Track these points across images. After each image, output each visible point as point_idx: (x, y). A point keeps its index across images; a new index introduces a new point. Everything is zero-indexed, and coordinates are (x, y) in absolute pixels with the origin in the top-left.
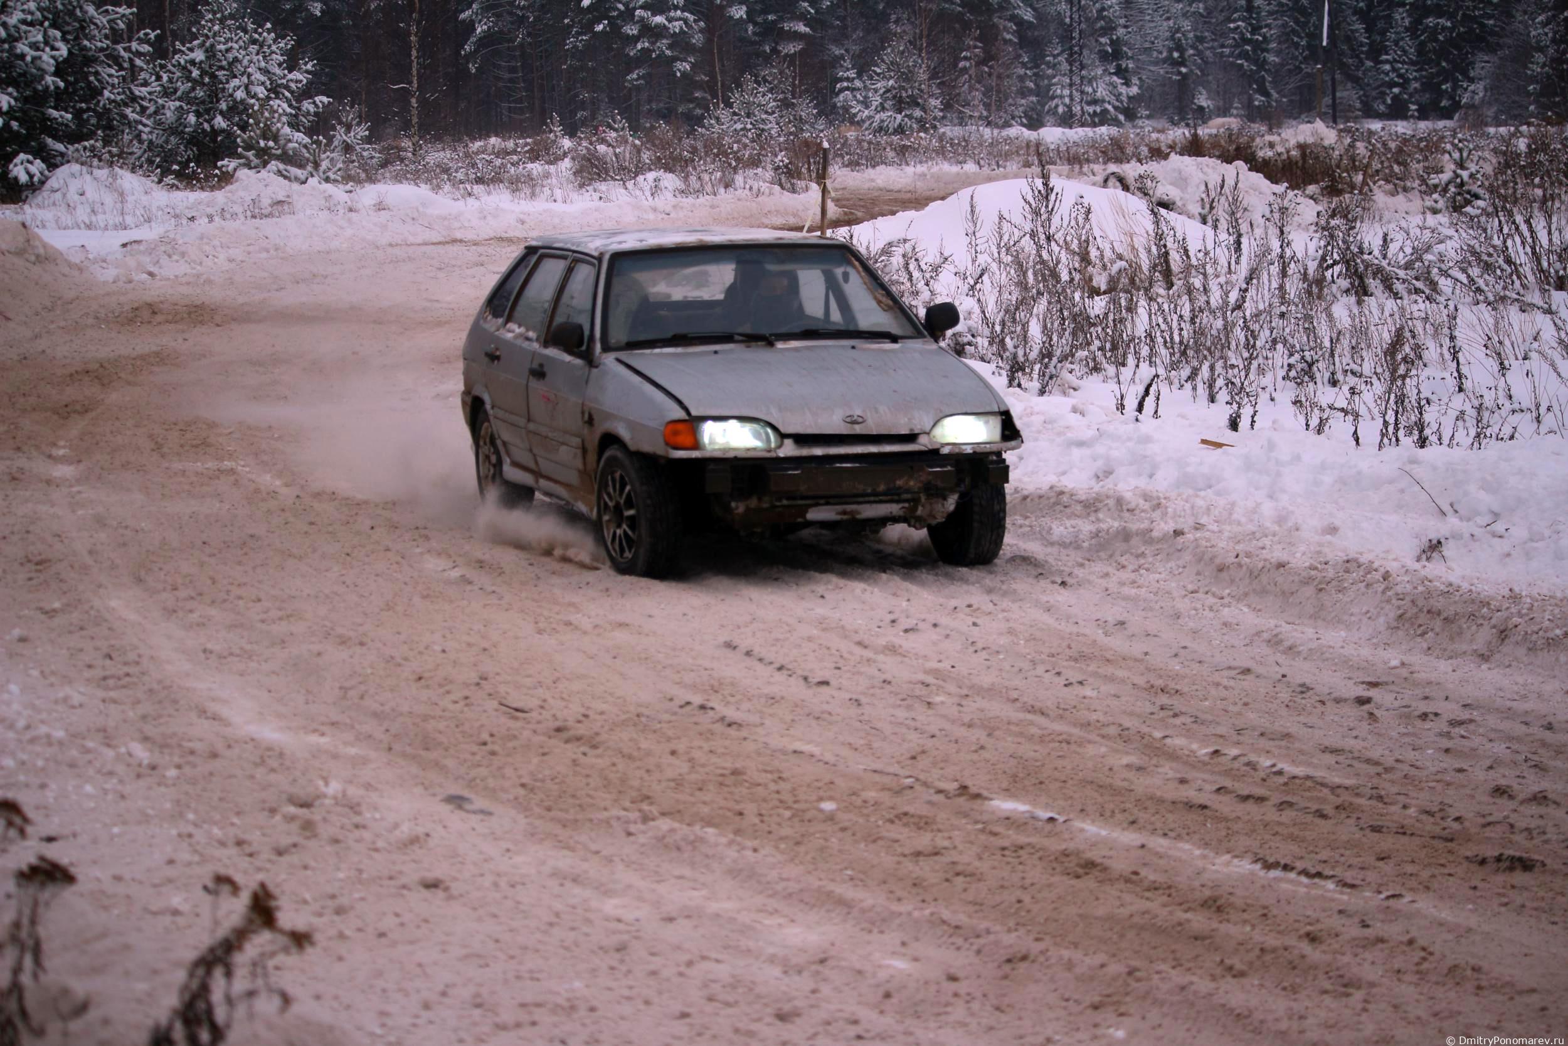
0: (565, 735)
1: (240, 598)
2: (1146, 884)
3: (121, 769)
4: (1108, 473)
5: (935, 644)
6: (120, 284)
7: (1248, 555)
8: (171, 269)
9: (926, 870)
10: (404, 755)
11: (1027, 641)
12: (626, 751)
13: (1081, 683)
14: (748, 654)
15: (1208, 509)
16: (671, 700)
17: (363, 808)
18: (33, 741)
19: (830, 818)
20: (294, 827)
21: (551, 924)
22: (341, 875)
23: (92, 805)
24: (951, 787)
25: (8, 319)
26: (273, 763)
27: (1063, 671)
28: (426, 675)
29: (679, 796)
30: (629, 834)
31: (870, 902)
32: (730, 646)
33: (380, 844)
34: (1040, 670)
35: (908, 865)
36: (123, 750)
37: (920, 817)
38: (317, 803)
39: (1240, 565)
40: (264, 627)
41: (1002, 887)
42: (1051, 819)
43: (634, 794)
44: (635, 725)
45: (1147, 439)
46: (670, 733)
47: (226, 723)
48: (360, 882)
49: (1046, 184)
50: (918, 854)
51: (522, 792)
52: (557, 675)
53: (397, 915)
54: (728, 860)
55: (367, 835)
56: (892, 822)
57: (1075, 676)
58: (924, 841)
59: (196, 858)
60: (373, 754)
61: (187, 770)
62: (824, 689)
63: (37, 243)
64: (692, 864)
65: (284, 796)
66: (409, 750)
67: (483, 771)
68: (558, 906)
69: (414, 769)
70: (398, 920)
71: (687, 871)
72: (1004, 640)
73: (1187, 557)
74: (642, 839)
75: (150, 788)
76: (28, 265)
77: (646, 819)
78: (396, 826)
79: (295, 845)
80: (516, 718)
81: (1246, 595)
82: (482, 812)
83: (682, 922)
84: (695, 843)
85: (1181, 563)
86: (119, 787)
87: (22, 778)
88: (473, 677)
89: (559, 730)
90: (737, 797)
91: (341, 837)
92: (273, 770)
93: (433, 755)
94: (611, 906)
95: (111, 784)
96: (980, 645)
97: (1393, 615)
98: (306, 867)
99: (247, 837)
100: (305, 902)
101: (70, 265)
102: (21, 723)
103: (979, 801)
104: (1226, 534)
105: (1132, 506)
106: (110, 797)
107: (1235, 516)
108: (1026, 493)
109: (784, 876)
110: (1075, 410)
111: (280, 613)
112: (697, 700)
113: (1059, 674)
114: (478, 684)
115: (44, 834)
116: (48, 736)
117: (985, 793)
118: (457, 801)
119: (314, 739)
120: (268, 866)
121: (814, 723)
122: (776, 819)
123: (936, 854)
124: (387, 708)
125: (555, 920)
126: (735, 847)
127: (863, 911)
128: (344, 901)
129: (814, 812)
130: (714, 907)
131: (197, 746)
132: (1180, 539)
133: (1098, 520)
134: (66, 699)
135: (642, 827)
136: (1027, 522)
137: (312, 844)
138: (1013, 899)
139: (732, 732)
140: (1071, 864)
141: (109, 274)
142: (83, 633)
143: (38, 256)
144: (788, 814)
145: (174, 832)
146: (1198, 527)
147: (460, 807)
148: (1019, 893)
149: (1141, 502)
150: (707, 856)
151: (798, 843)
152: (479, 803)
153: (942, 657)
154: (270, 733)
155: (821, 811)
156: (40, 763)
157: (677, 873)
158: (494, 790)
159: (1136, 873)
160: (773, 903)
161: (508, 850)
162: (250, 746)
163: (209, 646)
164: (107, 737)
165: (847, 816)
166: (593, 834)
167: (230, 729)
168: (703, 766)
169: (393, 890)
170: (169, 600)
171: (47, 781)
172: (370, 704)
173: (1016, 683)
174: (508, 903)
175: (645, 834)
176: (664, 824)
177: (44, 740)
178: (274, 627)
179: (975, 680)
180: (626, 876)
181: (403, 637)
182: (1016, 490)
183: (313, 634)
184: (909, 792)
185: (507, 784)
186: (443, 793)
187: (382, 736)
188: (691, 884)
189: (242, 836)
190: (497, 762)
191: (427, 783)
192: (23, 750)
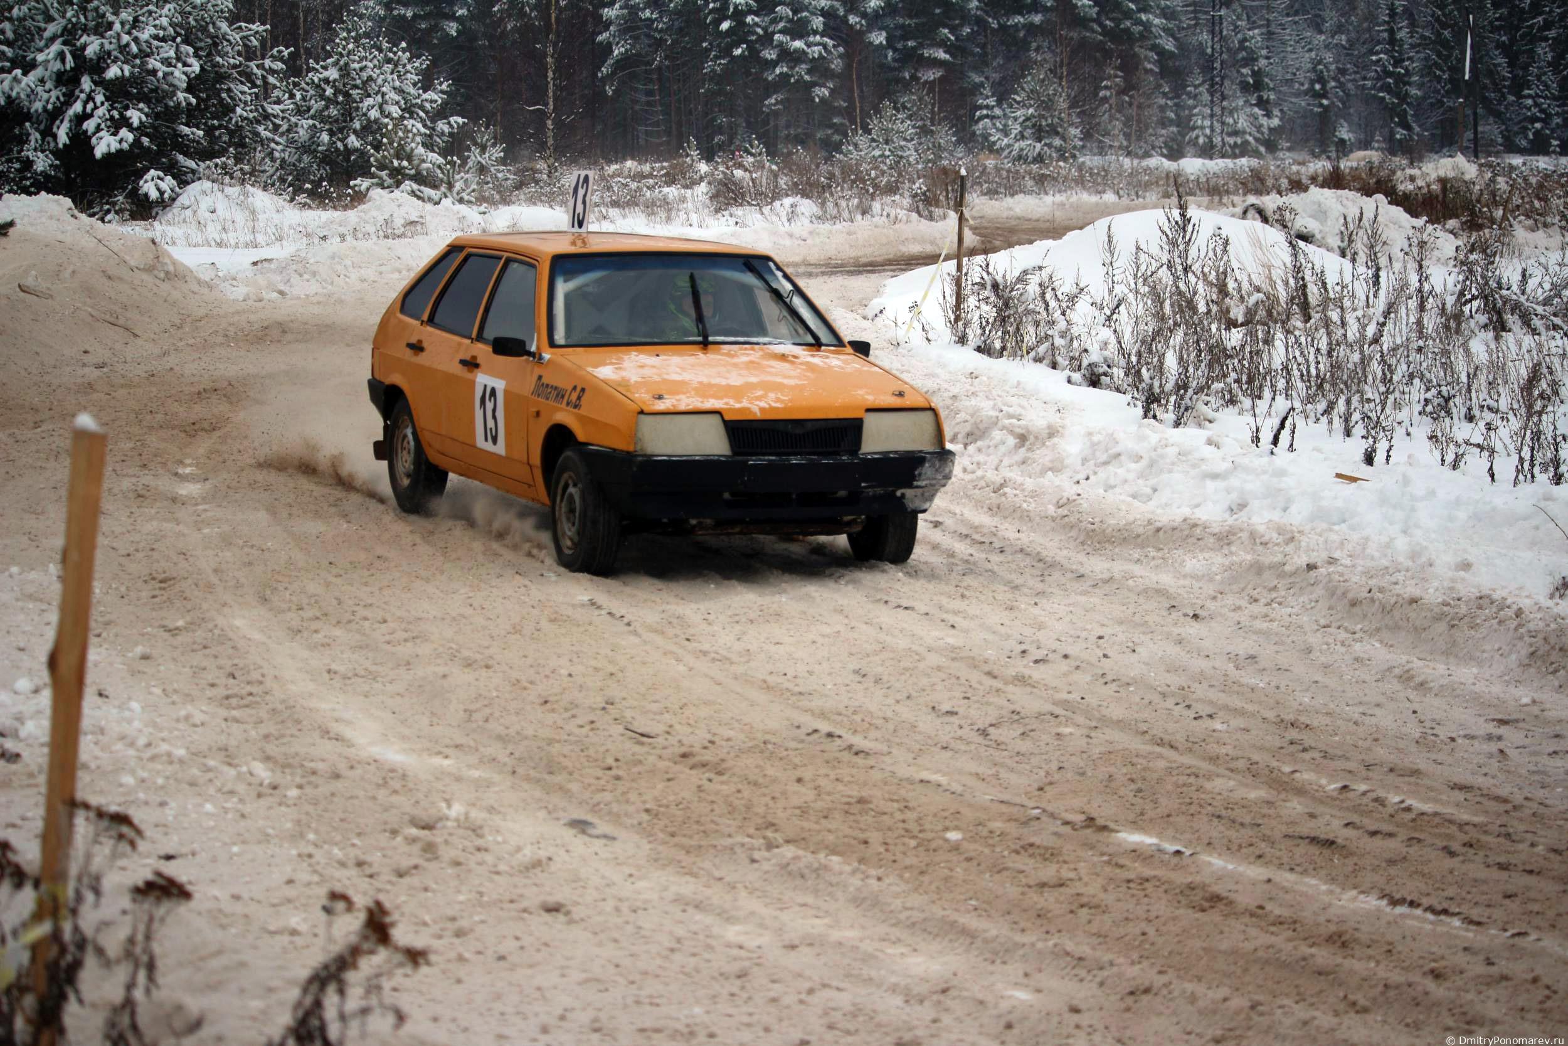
0: (691, 761)
1: (366, 619)
2: (1271, 918)
3: (241, 788)
4: (1242, 506)
5: (1065, 675)
6: (250, 302)
7: (1381, 590)
8: (301, 288)
9: (1049, 900)
10: (528, 779)
11: (1157, 673)
12: (752, 777)
13: (1210, 716)
14: (877, 682)
15: (1342, 544)
16: (798, 727)
17: (486, 830)
18: (153, 758)
19: (956, 848)
20: (416, 848)
21: (672, 950)
22: (461, 898)
23: (212, 823)
24: (1079, 818)
25: (135, 335)
26: (396, 785)
27: (1194, 704)
28: (551, 699)
29: (806, 824)
30: (753, 861)
31: (993, 932)
32: (860, 674)
33: (502, 867)
34: (1170, 703)
35: (1033, 896)
36: (244, 769)
37: (1047, 849)
38: (439, 825)
39: (1373, 600)
40: (388, 647)
41: (1127, 919)
42: (1178, 852)
43: (760, 821)
44: (762, 752)
45: (1281, 473)
46: (797, 760)
47: (350, 745)
48: (481, 905)
49: (1183, 215)
50: (1043, 885)
51: (645, 817)
52: (684, 700)
53: (517, 938)
54: (852, 889)
55: (489, 858)
56: (1017, 852)
57: (1205, 709)
58: (1049, 872)
59: (316, 878)
60: (496, 778)
61: (308, 790)
62: (951, 719)
63: (167, 260)
64: (816, 892)
65: (406, 818)
66: (532, 773)
67: (607, 796)
68: (680, 931)
69: (538, 794)
70: (518, 944)
71: (810, 899)
72: (1134, 673)
73: (1319, 591)
74: (766, 866)
75: (270, 808)
76: (158, 282)
77: (770, 846)
78: (519, 849)
79: (416, 867)
80: (642, 744)
81: (1378, 630)
82: (605, 836)
83: (804, 950)
84: (819, 871)
85: (1314, 596)
86: (240, 806)
87: (141, 796)
88: (599, 701)
89: (684, 756)
90: (862, 826)
91: (462, 860)
92: (395, 792)
93: (558, 779)
94: (732, 933)
95: (232, 803)
96: (1109, 678)
97: (1525, 652)
98: (426, 889)
99: (368, 858)
100: (425, 924)
101: (199, 282)
102: (142, 741)
103: (1106, 834)
104: (1360, 568)
105: (1266, 539)
106: (230, 816)
107: (1368, 551)
108: (1159, 525)
109: (908, 905)
110: (1210, 442)
111: (405, 635)
112: (825, 728)
113: (1189, 707)
114: (604, 709)
115: (162, 853)
116: (169, 754)
117: (1112, 825)
118: (580, 826)
119: (438, 761)
120: (389, 887)
121: (941, 752)
122: (901, 848)
123: (1061, 885)
124: (512, 731)
125: (676, 946)
126: (859, 876)
127: (986, 941)
128: (464, 923)
129: (941, 842)
130: (836, 935)
131: (320, 766)
132: (1313, 573)
133: (1231, 553)
134: (187, 718)
135: (767, 854)
136: (1160, 554)
137: (433, 866)
138: (1138, 931)
139: (859, 760)
140: (1197, 897)
141: (239, 292)
142: (207, 651)
143: (167, 273)
144: (913, 843)
145: (294, 852)
146: (1332, 561)
147: (584, 832)
148: (1143, 926)
149: (1275, 535)
150: (831, 885)
151: (922, 873)
152: (603, 827)
153: (1071, 688)
154: (394, 755)
155: (947, 840)
156: (160, 781)
157: (800, 900)
158: (618, 816)
159: (1261, 907)
160: (895, 932)
161: (631, 875)
162: (372, 768)
163: (334, 667)
164: (228, 756)
165: (972, 846)
166: (717, 861)
167: (353, 750)
168: (829, 794)
169: (514, 914)
170: (294, 620)
171: (167, 799)
172: (495, 727)
173: (1145, 715)
174: (630, 928)
175: (769, 862)
176: (789, 851)
177: (165, 758)
178: (399, 648)
179: (1105, 712)
180: (748, 903)
181: (529, 661)
182: (1150, 522)
183: (439, 656)
184: (1036, 823)
185: (631, 809)
186: (566, 817)
187: (507, 760)
188: (814, 912)
189: (362, 857)
190: (621, 787)
191: (550, 807)
192: (143, 768)
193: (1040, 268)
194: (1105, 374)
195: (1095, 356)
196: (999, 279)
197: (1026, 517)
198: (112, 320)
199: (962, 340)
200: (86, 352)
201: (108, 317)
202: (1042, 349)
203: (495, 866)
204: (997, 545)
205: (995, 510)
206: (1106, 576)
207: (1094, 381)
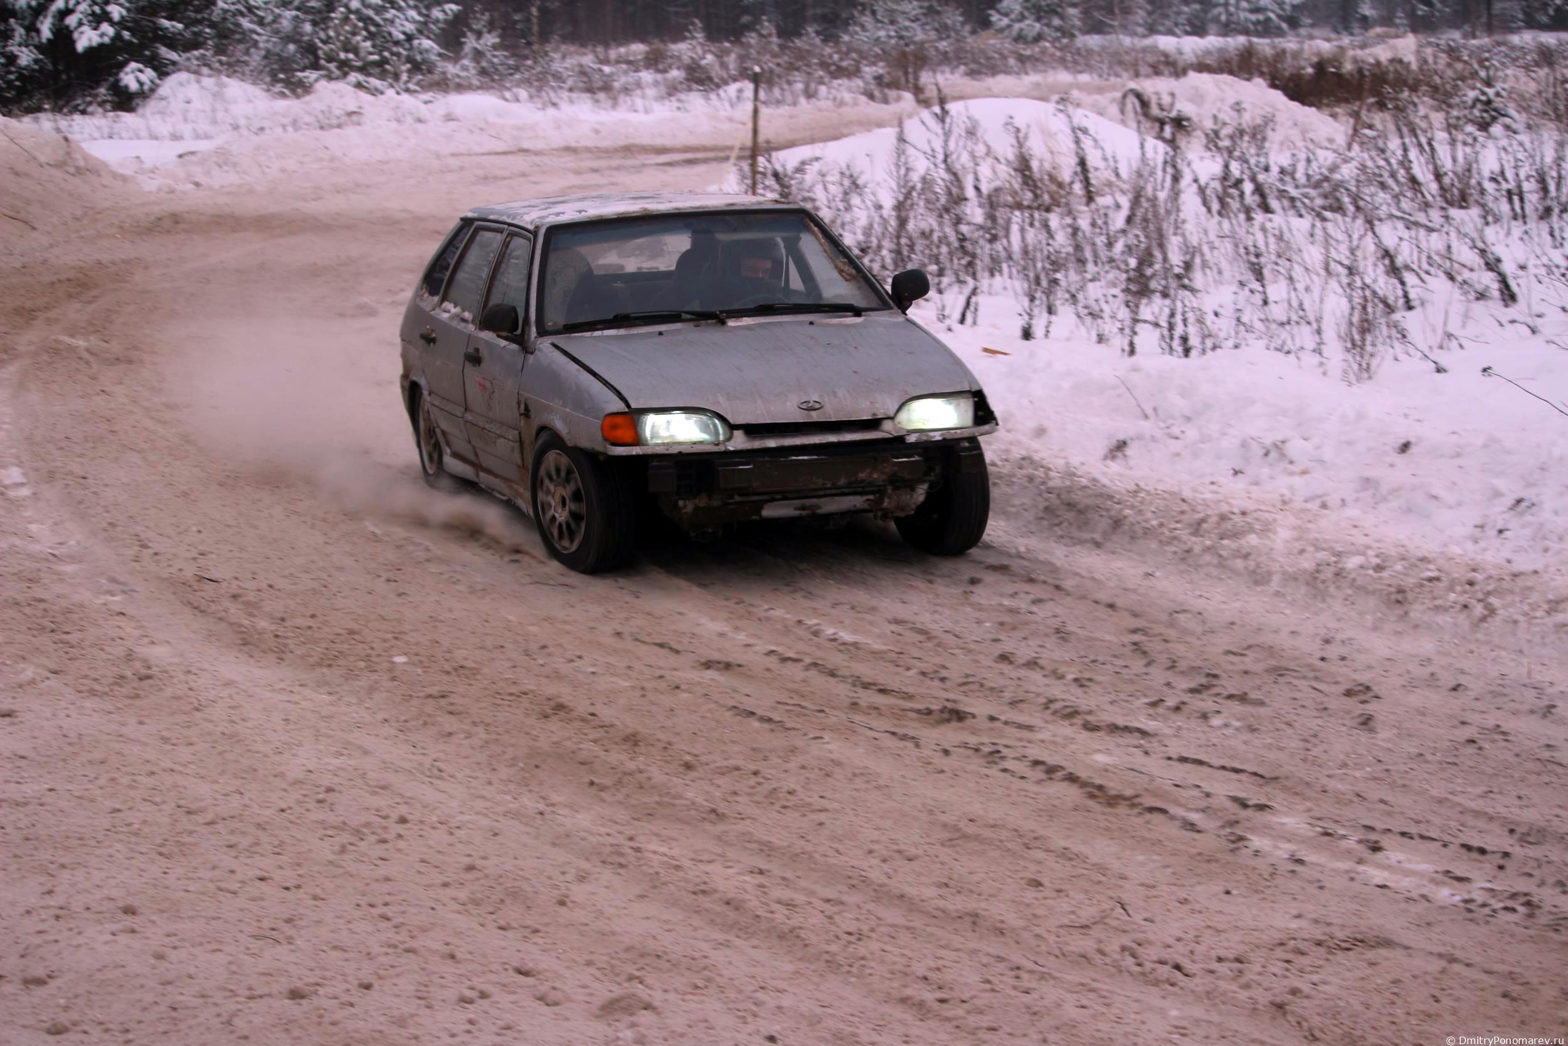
6: (160, 194)
25: (34, 228)
63: (78, 156)
76: (68, 177)
101: (115, 175)
143: (78, 168)
198: (12, 214)
201: (8, 212)
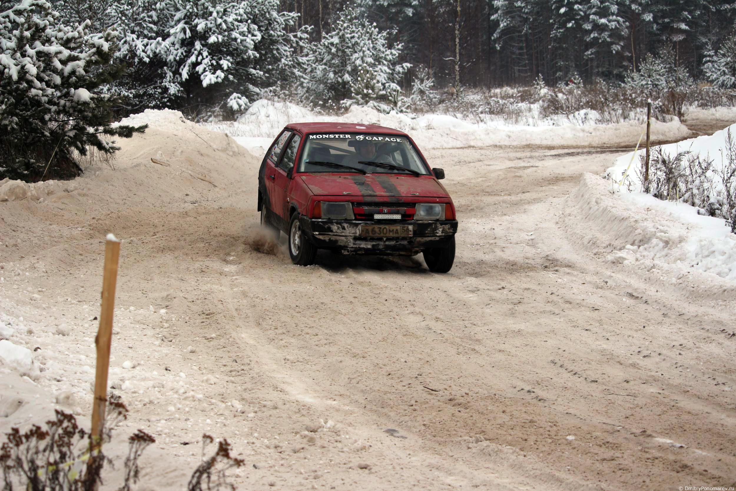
0: (453, 403)
1: (308, 334)
2: (709, 476)
3: (227, 413)
5: (657, 363)
9: (605, 467)
10: (371, 410)
11: (704, 363)
12: (480, 410)
13: (724, 384)
14: (561, 366)
16: (515, 387)
17: (341, 433)
18: (185, 399)
19: (569, 443)
20: (305, 440)
21: (414, 485)
22: (321, 462)
23: (209, 428)
24: (638, 431)
25: (215, 186)
26: (304, 412)
27: (717, 378)
28: (392, 373)
29: (500, 432)
30: (469, 448)
31: (571, 480)
32: (554, 362)
33: (345, 449)
34: (707, 376)
35: (598, 465)
36: (229, 404)
37: (615, 444)
38: (319, 430)
40: (317, 348)
41: (639, 475)
42: (681, 447)
43: (478, 430)
44: (492, 399)
46: (508, 403)
47: (287, 393)
48: (330, 466)
50: (604, 459)
51: (423, 428)
52: (461, 374)
53: (343, 480)
54: (511, 460)
55: (339, 445)
56: (601, 446)
57: (720, 380)
58: (609, 454)
59: (253, 453)
60: (356, 410)
61: (259, 414)
62: (594, 384)
63: (234, 145)
64: (495, 462)
65: (304, 427)
66: (374, 408)
67: (407, 418)
68: (421, 477)
69: (375, 417)
70: (343, 482)
71: (491, 465)
72: (693, 362)
74: (474, 450)
75: (239, 422)
76: (228, 157)
77: (477, 441)
78: (356, 441)
79: (303, 448)
80: (432, 394)
82: (402, 437)
83: (482, 487)
84: (497, 452)
86: (224, 421)
87: (177, 416)
88: (415, 373)
89: (450, 400)
90: (529, 433)
91: (326, 445)
92: (303, 415)
93: (385, 410)
94: (449, 480)
95: (221, 419)
96: (679, 365)
98: (305, 458)
99: (281, 444)
100: (301, 473)
101: (252, 157)
102: (182, 391)
103: (650, 438)
106: (218, 425)
108: (725, 288)
109: (535, 468)
111: (326, 342)
112: (527, 388)
113: (714, 379)
114: (416, 377)
115: (182, 442)
116: (193, 397)
117: (654, 434)
118: (391, 432)
119: (330, 402)
120: (288, 457)
121: (582, 400)
122: (543, 443)
123: (613, 460)
124: (368, 388)
125: (416, 483)
126: (515, 454)
127: (567, 484)
128: (319, 473)
129: (564, 440)
130: (499, 481)
131: (268, 403)
134: (207, 380)
135: (475, 445)
136: (724, 303)
137: (312, 448)
138: (641, 481)
139: (540, 404)
140: (677, 467)
142: (225, 349)
143: (234, 152)
144: (550, 441)
145: (246, 441)
147: (392, 435)
148: (645, 478)
150: (502, 459)
151: (549, 454)
152: (402, 433)
153: (658, 370)
154: (308, 399)
155: (567, 440)
156: (187, 409)
157: (486, 466)
158: (410, 427)
159: (706, 471)
160: (527, 480)
161: (409, 454)
162: (295, 405)
163: (288, 357)
164: (223, 398)
165: (577, 442)
166: (452, 448)
167: (287, 396)
168: (517, 418)
169: (344, 469)
170: (271, 333)
171: (190, 418)
172: (361, 386)
173: (692, 383)
174: (398, 476)
175: (476, 448)
176: (485, 443)
177: (191, 398)
178: (322, 348)
179: (671, 382)
180: (460, 466)
181: (387, 355)
182: (721, 287)
183: (341, 352)
184: (617, 433)
185: (417, 424)
186: (385, 428)
187: (363, 401)
188: (491, 471)
189: (278, 444)
190: (415, 414)
191: (379, 423)
192: (180, 403)
193: (688, 152)
194: (718, 209)
195: (712, 200)
196: (666, 158)
197: (662, 284)
198: (202, 178)
199: (647, 190)
200: (187, 195)
201: (200, 176)
202: (687, 196)
203: (342, 449)
204: (644, 299)
205: (648, 280)
206: (694, 314)
207: (712, 213)
